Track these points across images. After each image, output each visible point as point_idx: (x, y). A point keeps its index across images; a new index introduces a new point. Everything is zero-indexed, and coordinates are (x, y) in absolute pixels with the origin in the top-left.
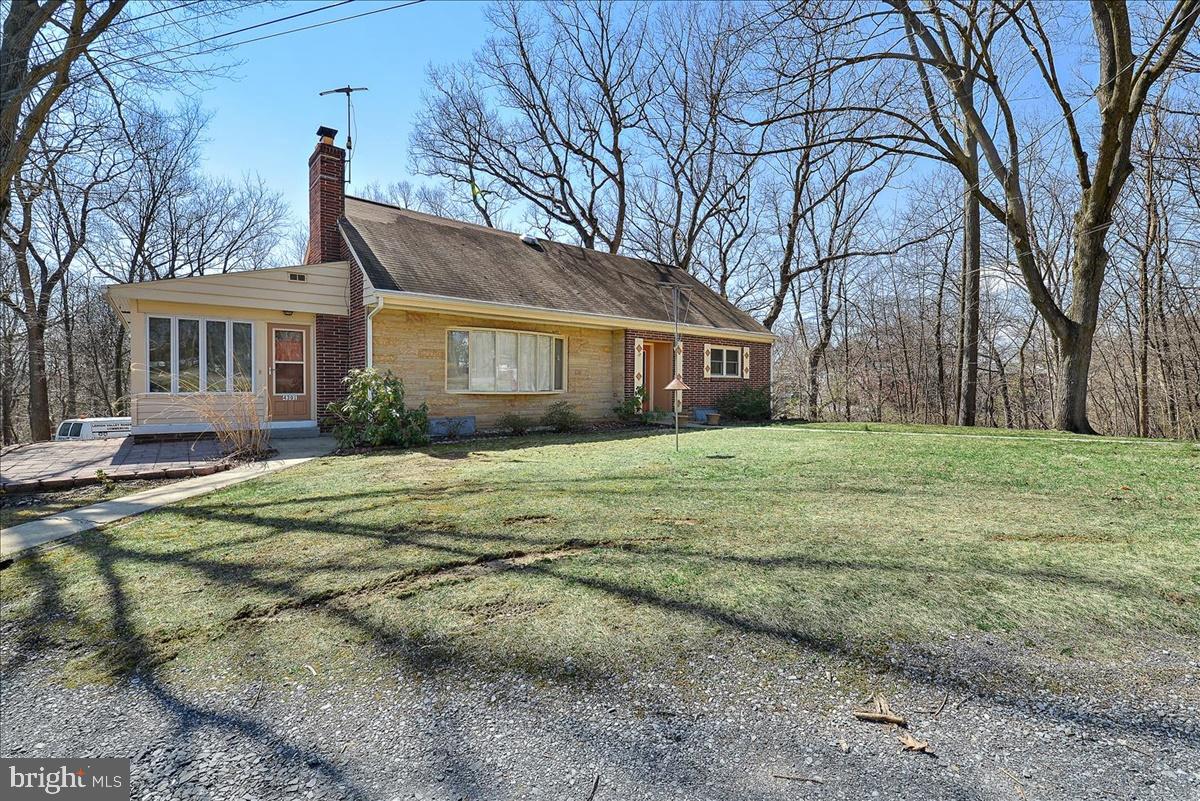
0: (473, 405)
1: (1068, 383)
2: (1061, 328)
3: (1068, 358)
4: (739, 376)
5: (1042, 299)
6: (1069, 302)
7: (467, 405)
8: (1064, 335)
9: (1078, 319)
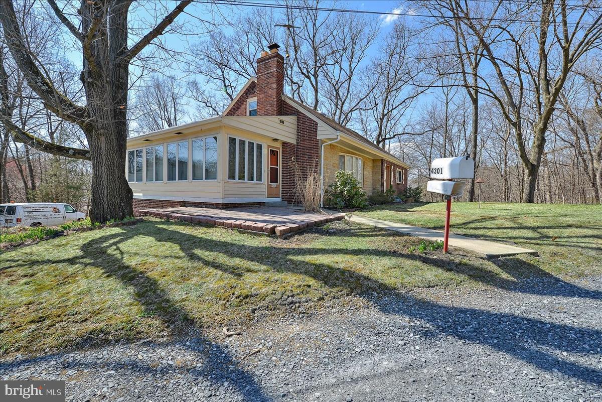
1: (530, 186)
2: (529, 166)
3: (530, 177)
5: (524, 156)
6: (532, 156)
8: (530, 168)
9: (535, 163)
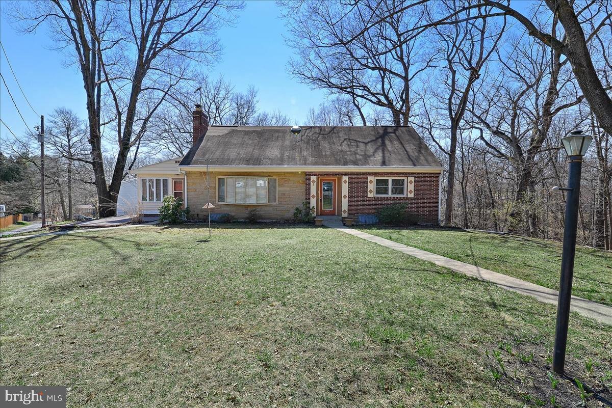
0: (228, 209)
4: (405, 195)
7: (225, 209)
